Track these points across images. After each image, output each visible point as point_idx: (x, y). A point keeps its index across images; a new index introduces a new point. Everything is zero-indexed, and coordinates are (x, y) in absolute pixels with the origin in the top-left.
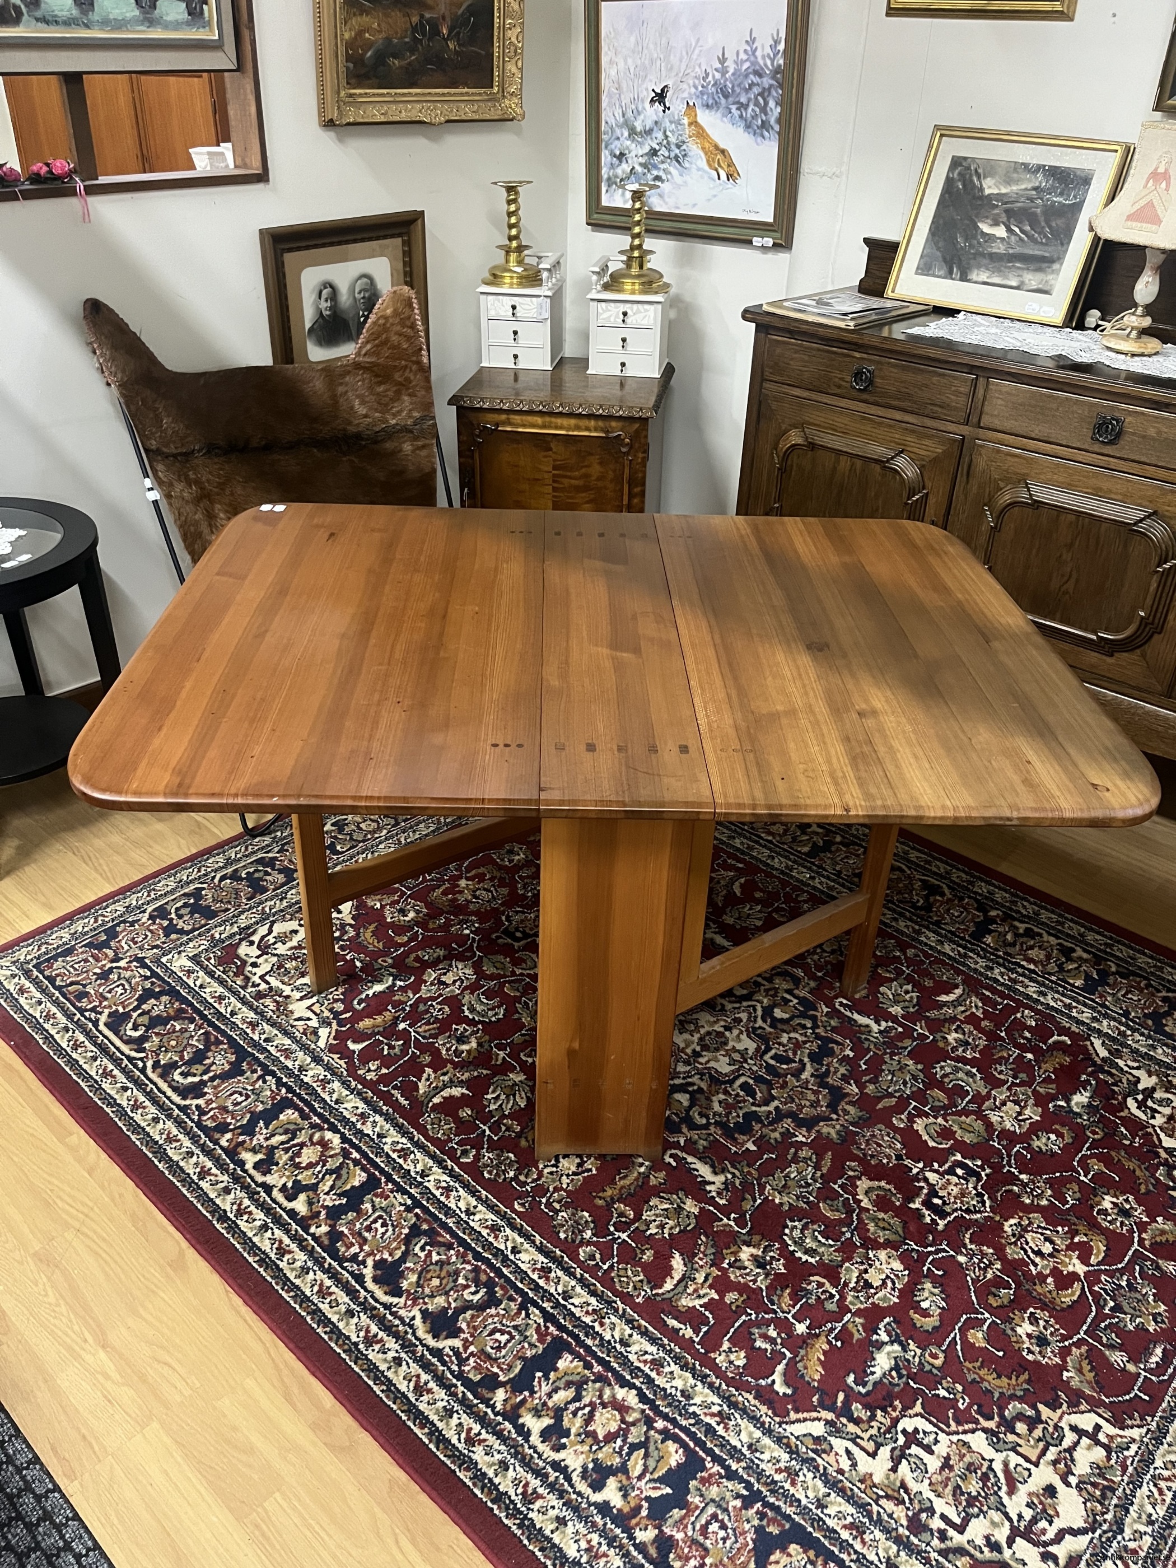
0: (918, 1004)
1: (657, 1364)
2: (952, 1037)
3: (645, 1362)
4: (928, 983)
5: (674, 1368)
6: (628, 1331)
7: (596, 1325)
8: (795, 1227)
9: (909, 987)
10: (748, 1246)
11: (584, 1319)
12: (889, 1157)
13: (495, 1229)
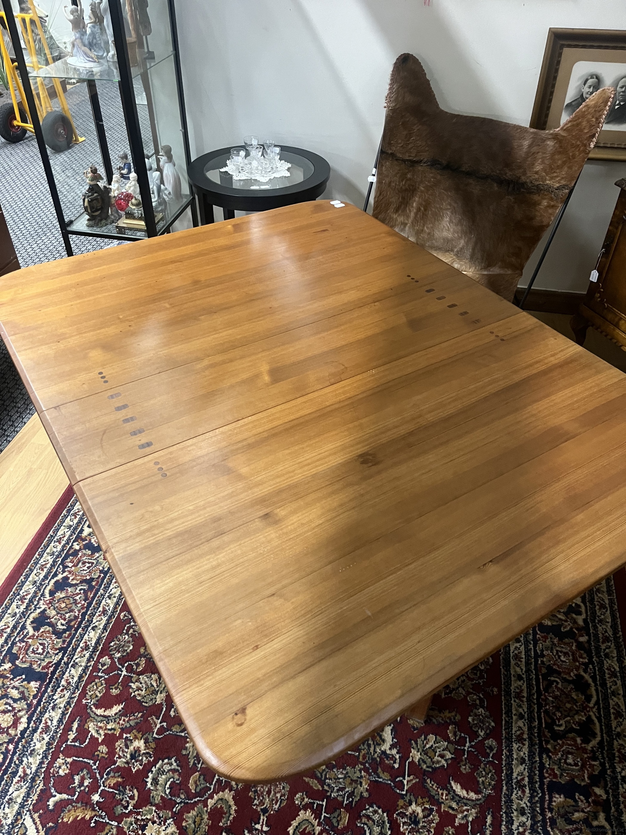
0: (435, 769)
1: (47, 729)
2: (416, 809)
3: (46, 723)
4: (465, 769)
5: (47, 739)
6: (62, 706)
7: (61, 688)
8: (171, 764)
9: (449, 756)
10: (145, 743)
11: (63, 681)
12: (262, 803)
13: (104, 612)
